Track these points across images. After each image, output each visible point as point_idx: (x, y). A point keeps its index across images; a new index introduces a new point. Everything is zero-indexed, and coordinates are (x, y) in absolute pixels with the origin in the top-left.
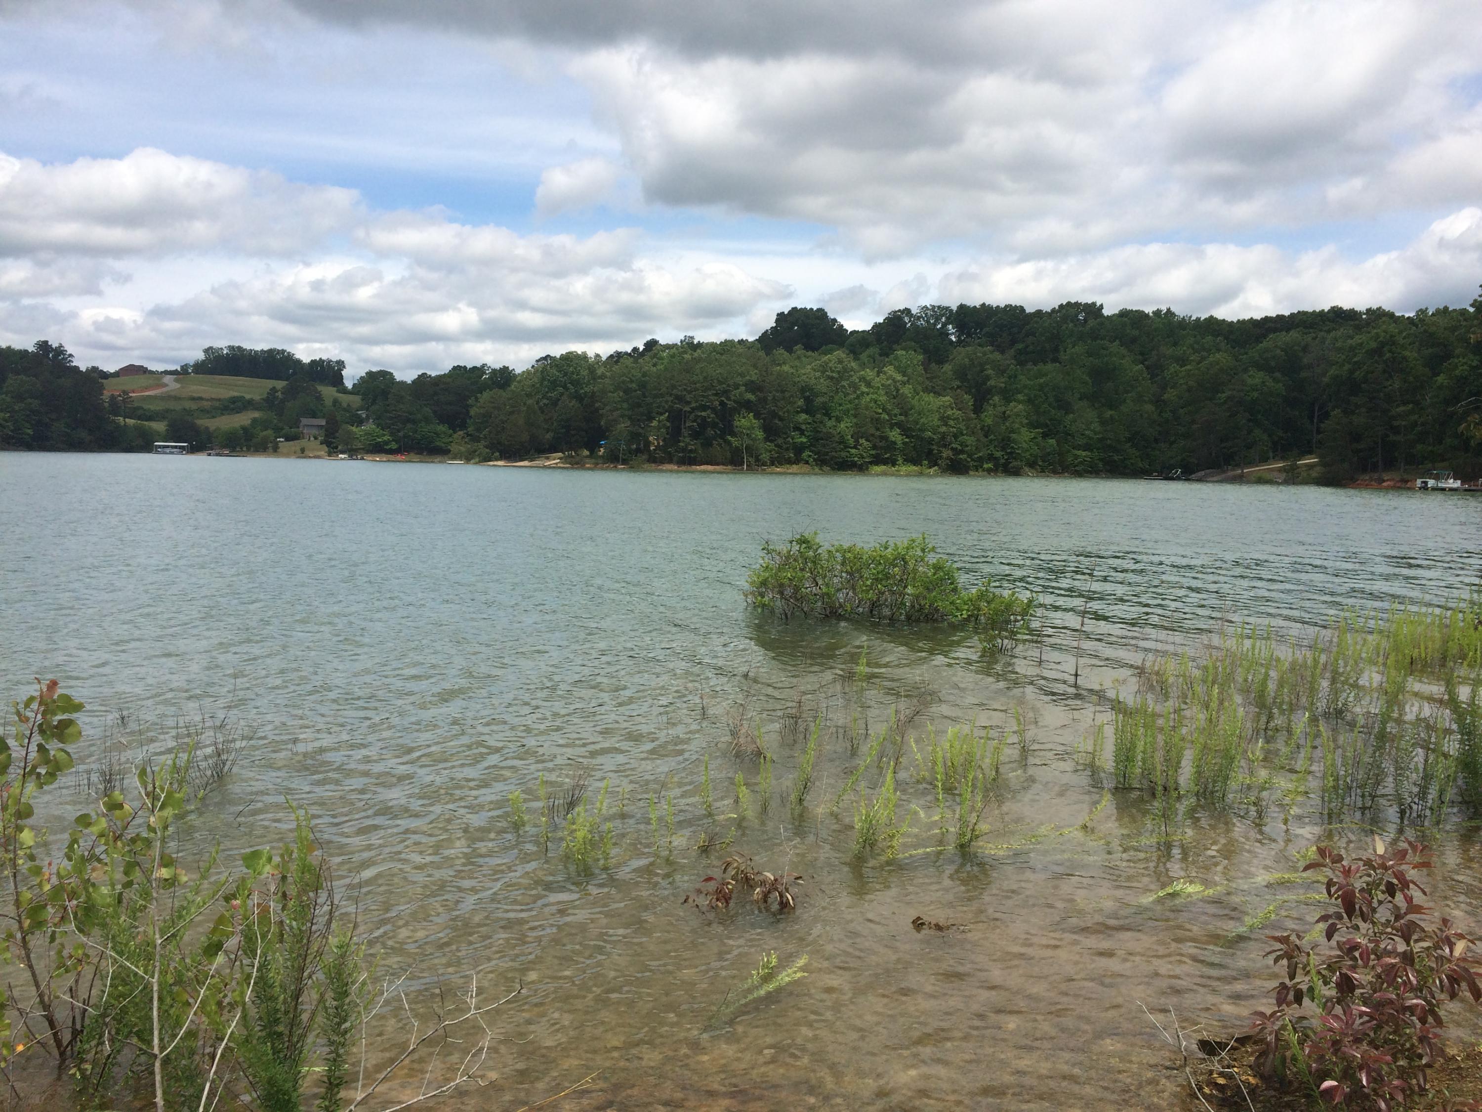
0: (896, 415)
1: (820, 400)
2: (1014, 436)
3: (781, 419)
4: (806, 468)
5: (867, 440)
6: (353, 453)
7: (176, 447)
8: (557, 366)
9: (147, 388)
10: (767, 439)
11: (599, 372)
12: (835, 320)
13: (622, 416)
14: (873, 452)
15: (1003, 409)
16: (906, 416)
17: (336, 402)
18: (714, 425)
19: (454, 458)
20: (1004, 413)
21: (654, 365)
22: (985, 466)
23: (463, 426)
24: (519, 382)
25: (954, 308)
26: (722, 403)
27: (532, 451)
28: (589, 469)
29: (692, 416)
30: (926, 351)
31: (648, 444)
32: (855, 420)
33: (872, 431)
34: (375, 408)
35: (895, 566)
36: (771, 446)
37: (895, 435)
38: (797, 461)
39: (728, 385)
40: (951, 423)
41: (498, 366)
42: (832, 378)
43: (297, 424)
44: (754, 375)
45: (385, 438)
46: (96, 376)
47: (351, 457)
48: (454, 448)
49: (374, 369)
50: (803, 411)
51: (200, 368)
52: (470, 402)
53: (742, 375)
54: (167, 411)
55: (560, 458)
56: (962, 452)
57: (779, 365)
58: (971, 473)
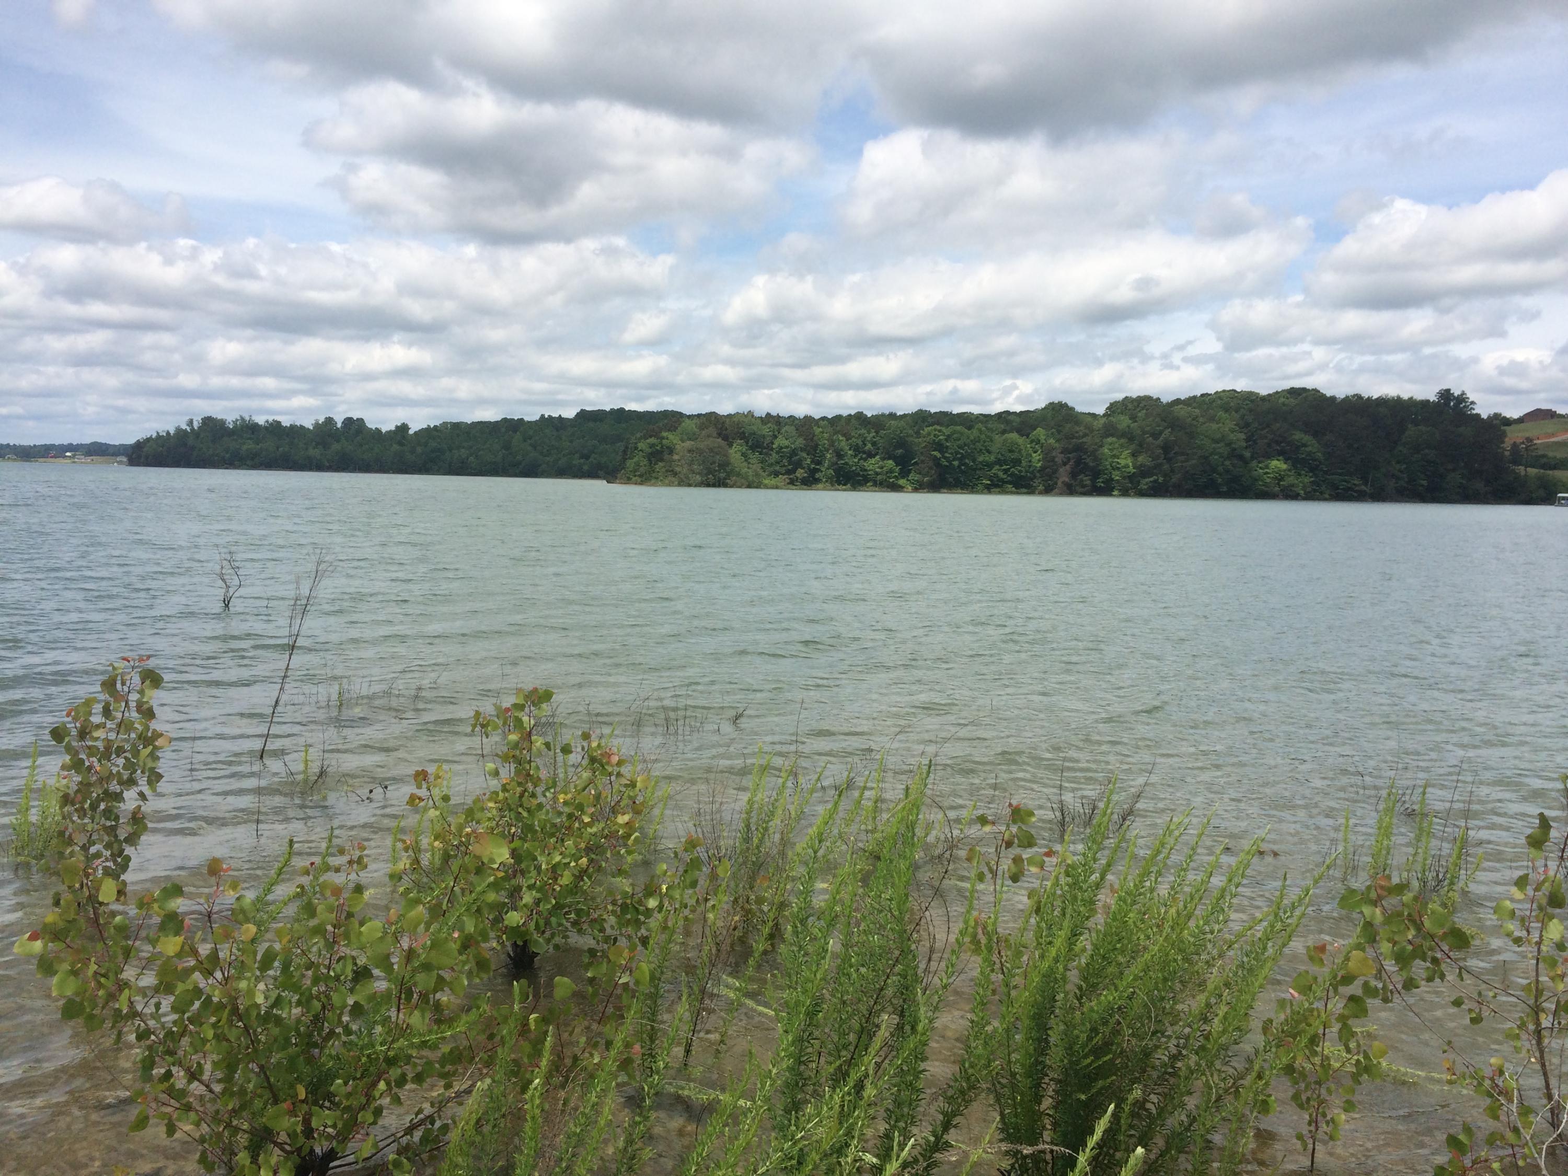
9: (1553, 435)
46: (1499, 423)
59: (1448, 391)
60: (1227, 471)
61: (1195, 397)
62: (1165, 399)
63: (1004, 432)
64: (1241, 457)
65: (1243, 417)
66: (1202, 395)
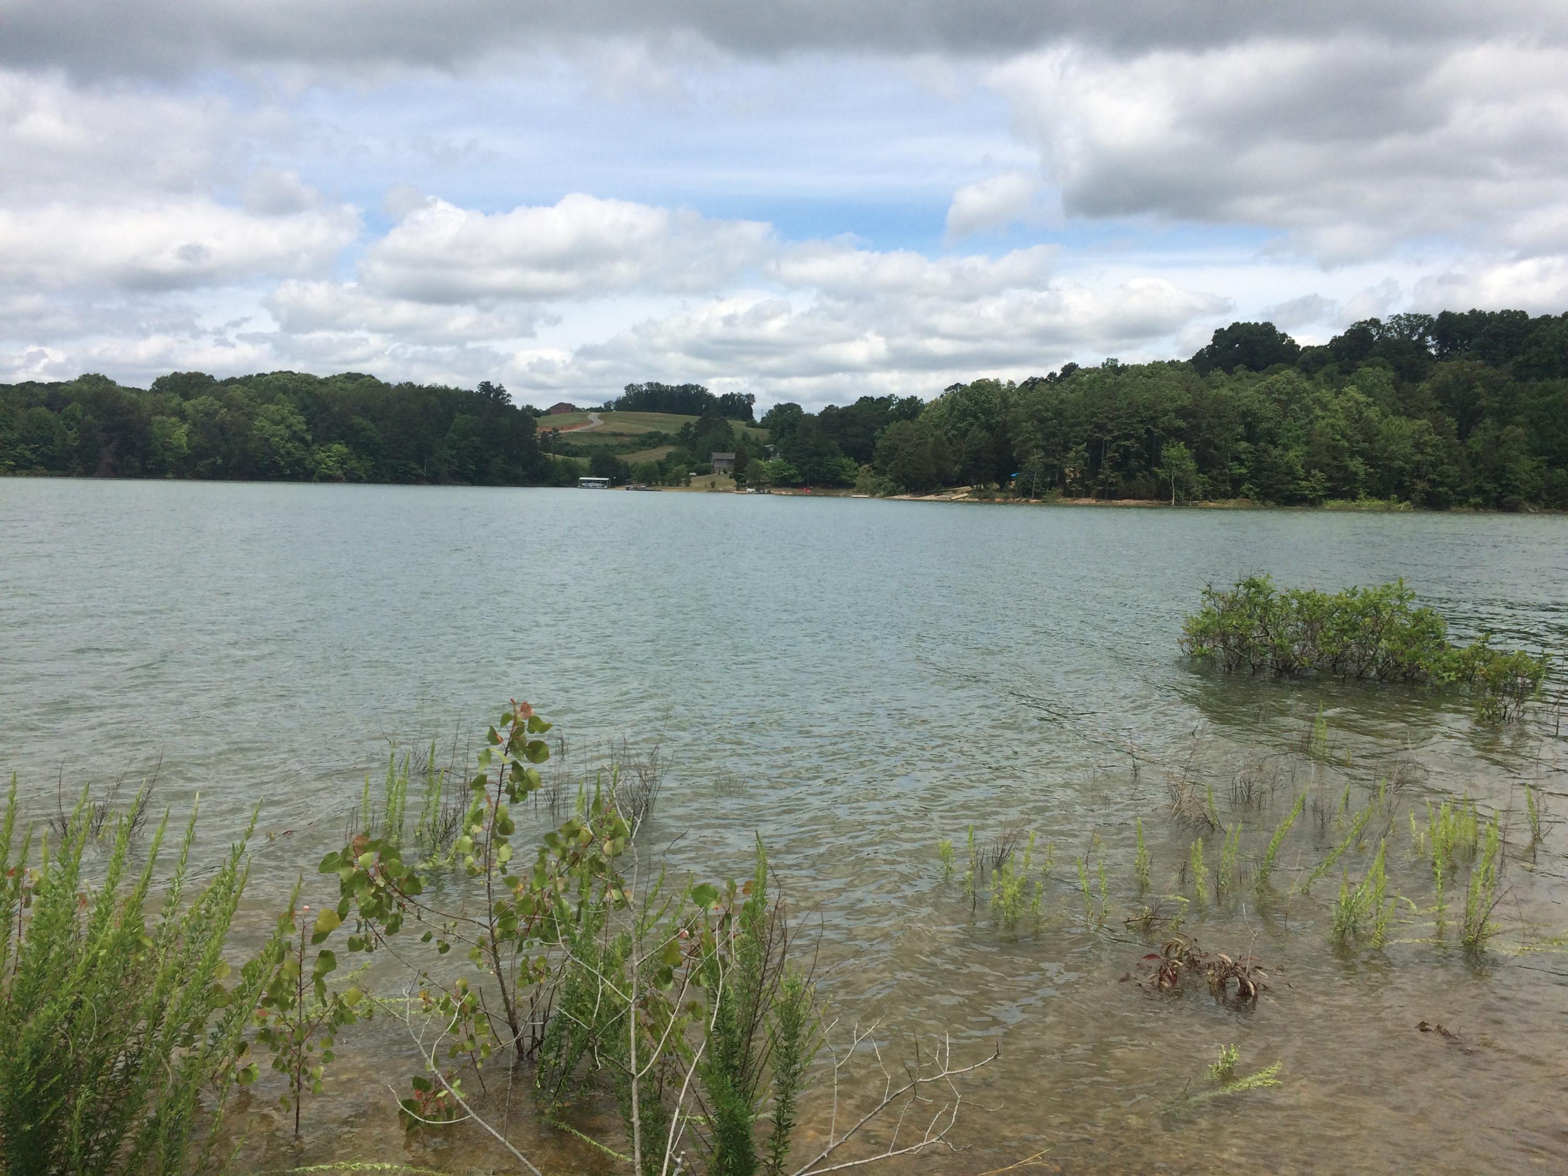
0: (1358, 442)
1: (1265, 425)
2: (1511, 465)
3: (1216, 448)
4: (1246, 502)
5: (1321, 471)
6: (760, 487)
7: (598, 482)
8: (967, 394)
9: (574, 425)
10: (1199, 471)
11: (1012, 400)
12: (1284, 336)
13: (1037, 447)
14: (1328, 484)
15: (1497, 433)
16: (1371, 443)
17: (745, 436)
18: (1139, 456)
19: (859, 492)
20: (1498, 438)
21: (1073, 391)
22: (1472, 500)
23: (869, 460)
24: (927, 412)
25: (1435, 316)
26: (1148, 431)
27: (939, 485)
28: (1000, 503)
29: (1114, 446)
30: (1398, 368)
31: (1063, 476)
32: (1306, 448)
33: (1329, 460)
34: (781, 441)
35: (1365, 616)
36: (1205, 478)
37: (1357, 465)
38: (1234, 496)
39: (1156, 411)
40: (1429, 450)
41: (905, 396)
42: (1279, 401)
43: (707, 458)
44: (1186, 400)
45: (792, 472)
46: (530, 413)
47: (758, 491)
48: (858, 481)
49: (783, 403)
50: (1243, 439)
51: (621, 405)
52: (877, 433)
53: (1172, 400)
54: (591, 447)
55: (968, 492)
56: (1441, 484)
57: (1215, 387)
58: (1453, 508)
59: (488, 383)
60: (289, 453)
61: (250, 377)
62: (219, 377)
64: (303, 440)
65: (302, 399)
66: (259, 375)
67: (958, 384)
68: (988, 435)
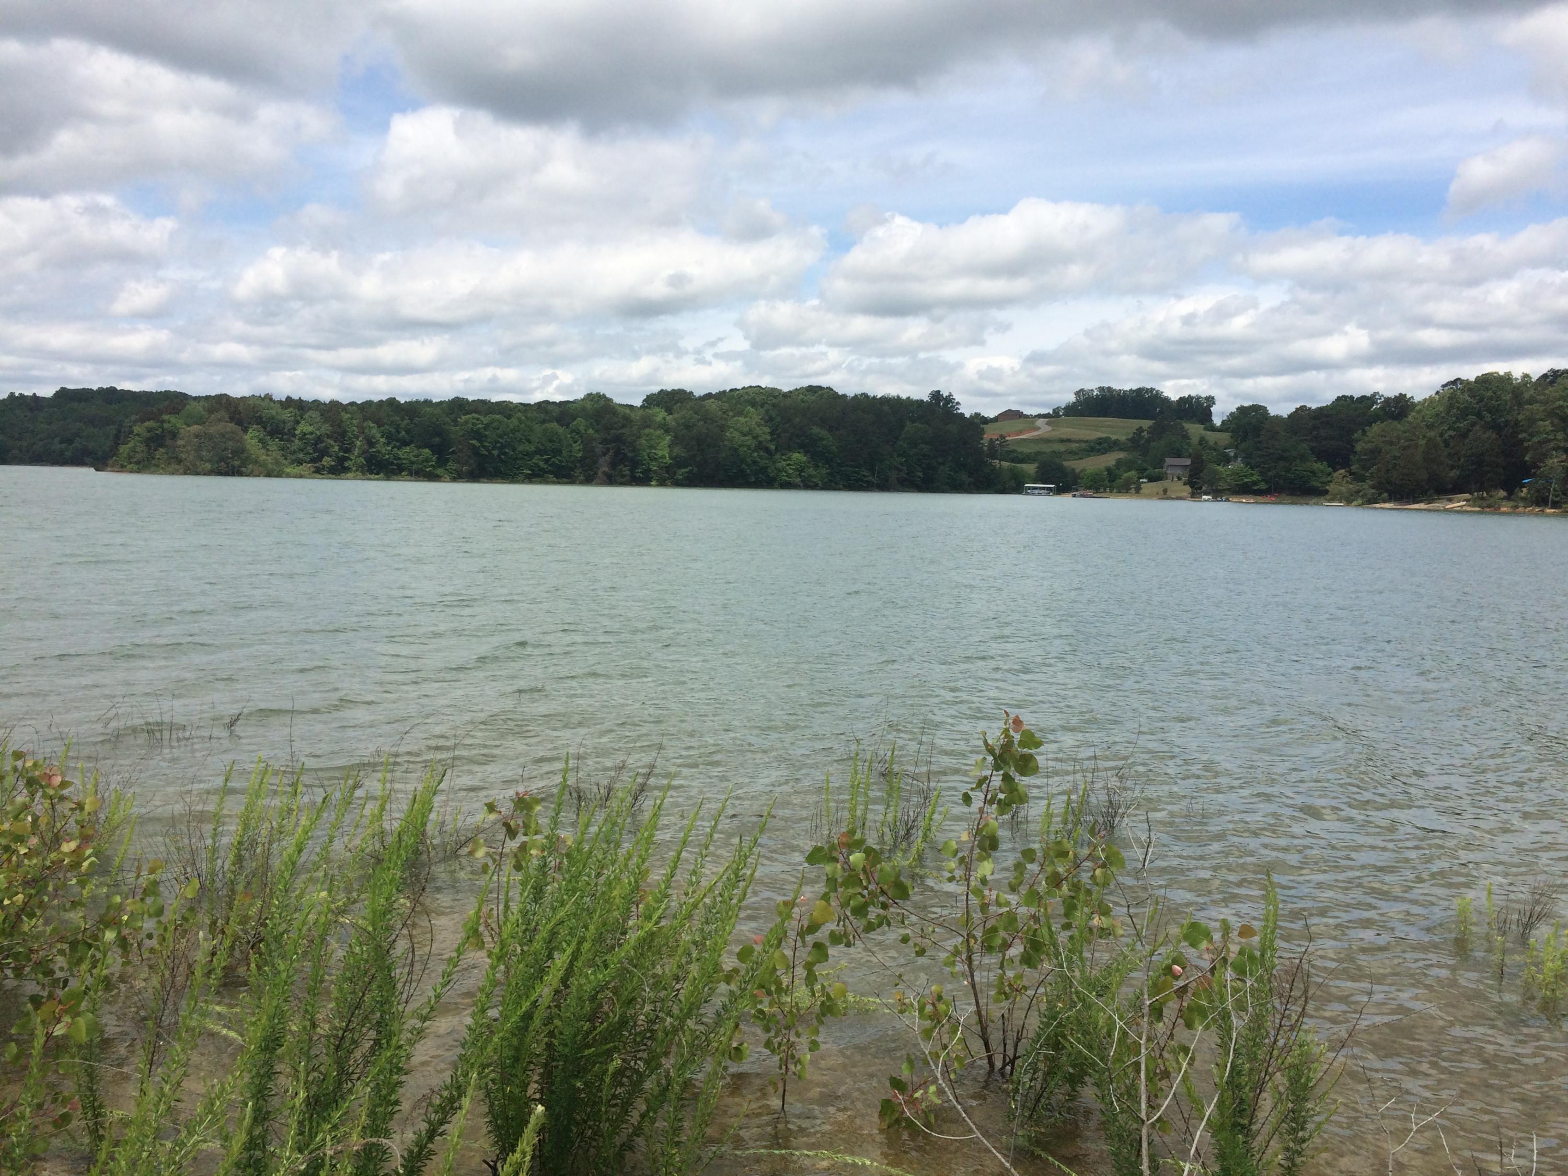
6: (1218, 494)
7: (1044, 488)
8: (1470, 390)
9: (1021, 432)
11: (1526, 396)
13: (1556, 449)
17: (1202, 441)
19: (1334, 500)
23: (1346, 464)
24: (1419, 411)
27: (1431, 491)
28: (1504, 513)
34: (1243, 446)
41: (1391, 394)
43: (1160, 463)
45: (1254, 478)
46: (979, 421)
47: (1215, 499)
48: (1331, 488)
49: (1246, 404)
51: (1071, 410)
52: (1356, 436)
54: (1038, 453)
55: (1467, 500)
59: (938, 392)
60: (755, 462)
61: (724, 392)
62: (698, 393)
63: (543, 422)
64: (767, 450)
65: (767, 411)
66: (731, 390)
67: (1458, 379)
68: (1494, 436)
